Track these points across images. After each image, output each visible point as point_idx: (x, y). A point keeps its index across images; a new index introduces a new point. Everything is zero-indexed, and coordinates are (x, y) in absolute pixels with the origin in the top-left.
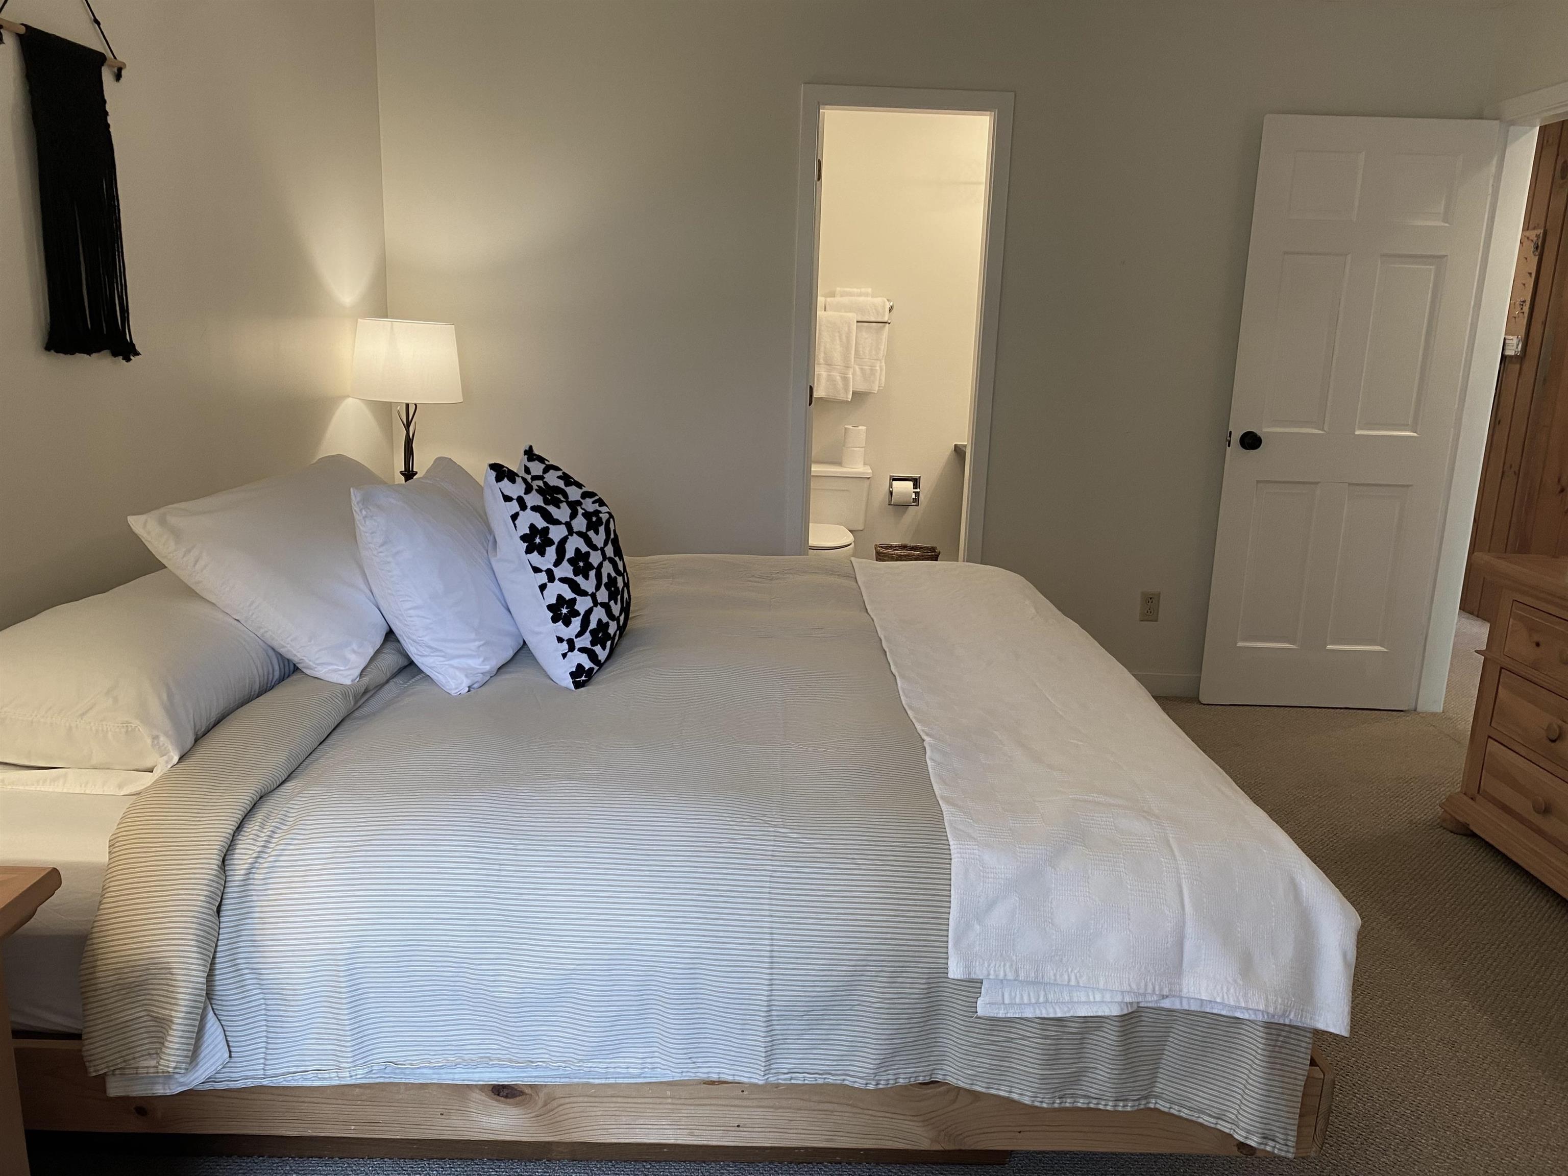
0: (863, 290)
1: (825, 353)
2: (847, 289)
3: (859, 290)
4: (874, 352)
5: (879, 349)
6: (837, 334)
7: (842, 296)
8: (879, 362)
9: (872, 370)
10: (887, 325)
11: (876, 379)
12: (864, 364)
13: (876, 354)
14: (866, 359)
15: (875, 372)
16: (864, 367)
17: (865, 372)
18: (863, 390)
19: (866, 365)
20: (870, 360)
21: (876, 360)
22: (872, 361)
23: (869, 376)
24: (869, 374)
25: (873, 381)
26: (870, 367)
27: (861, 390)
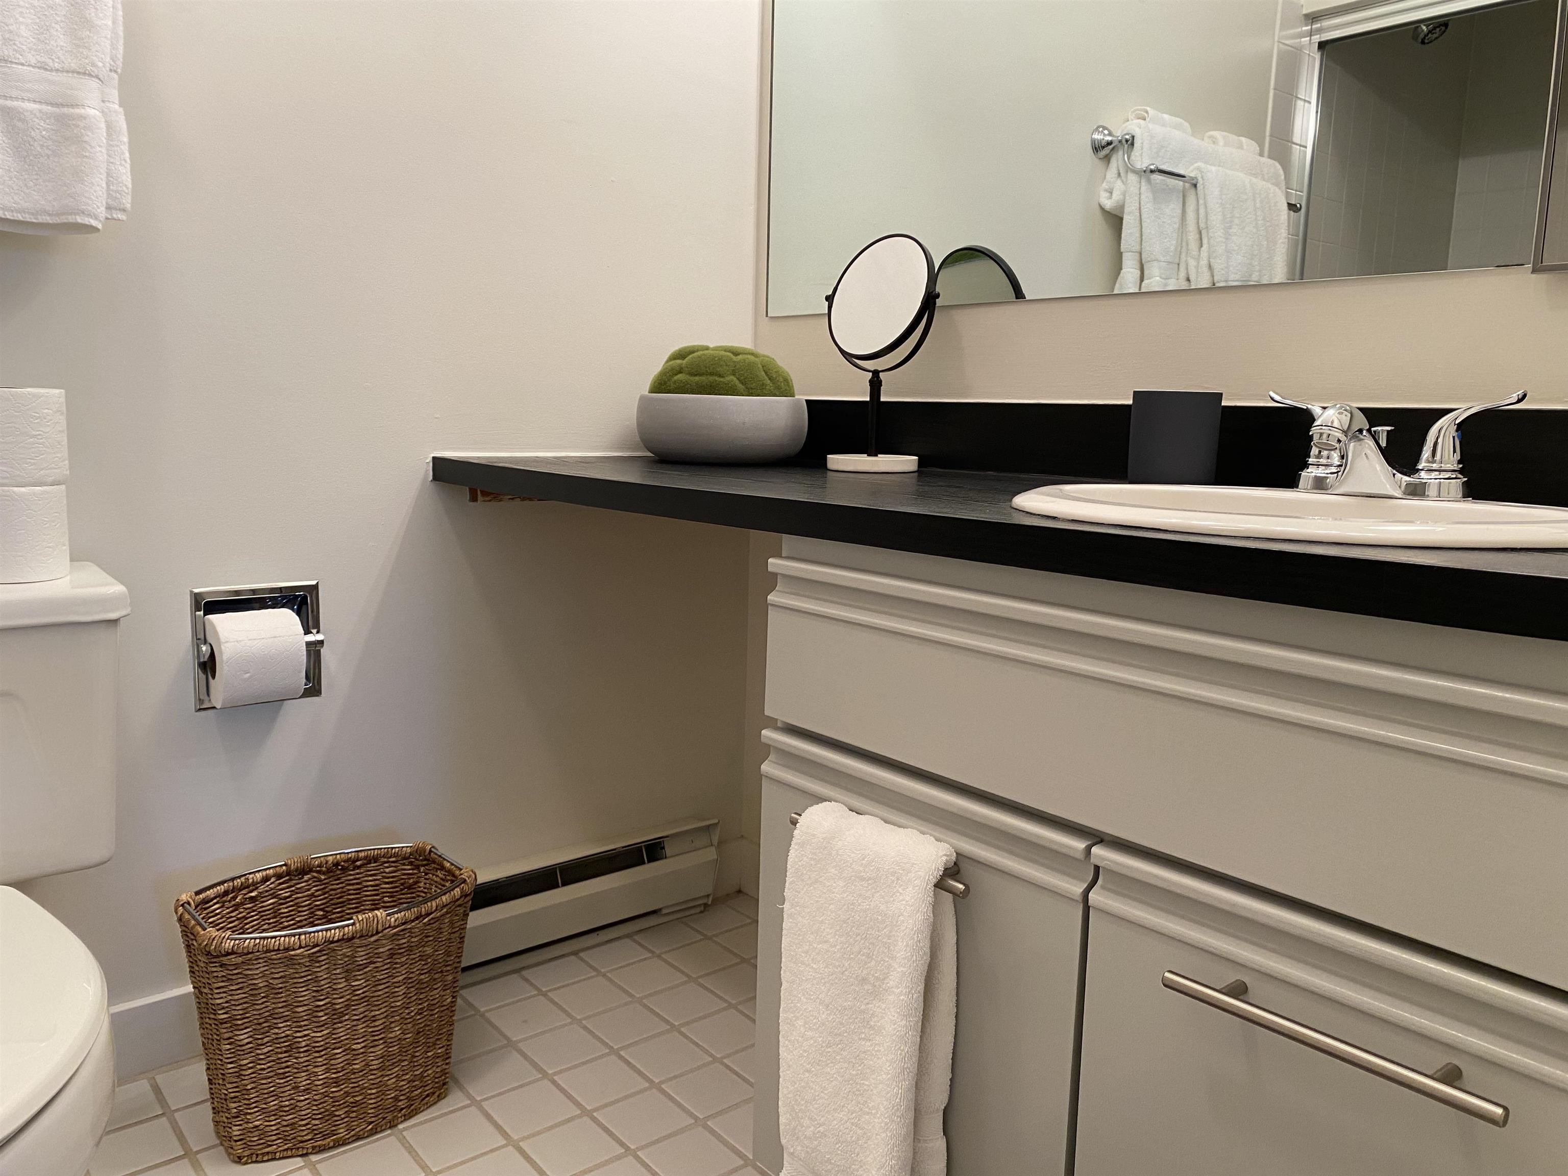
4: (61, 39)
5: (91, 26)
9: (62, 121)
11: (88, 148)
12: (14, 93)
13: (78, 46)
14: (20, 67)
15: (81, 116)
16: (16, 103)
17: (19, 124)
18: (19, 215)
19: (26, 95)
20: (46, 69)
21: (78, 73)
22: (53, 76)
23: (50, 143)
24: (44, 133)
25: (79, 160)
26: (52, 104)
27: (6, 213)
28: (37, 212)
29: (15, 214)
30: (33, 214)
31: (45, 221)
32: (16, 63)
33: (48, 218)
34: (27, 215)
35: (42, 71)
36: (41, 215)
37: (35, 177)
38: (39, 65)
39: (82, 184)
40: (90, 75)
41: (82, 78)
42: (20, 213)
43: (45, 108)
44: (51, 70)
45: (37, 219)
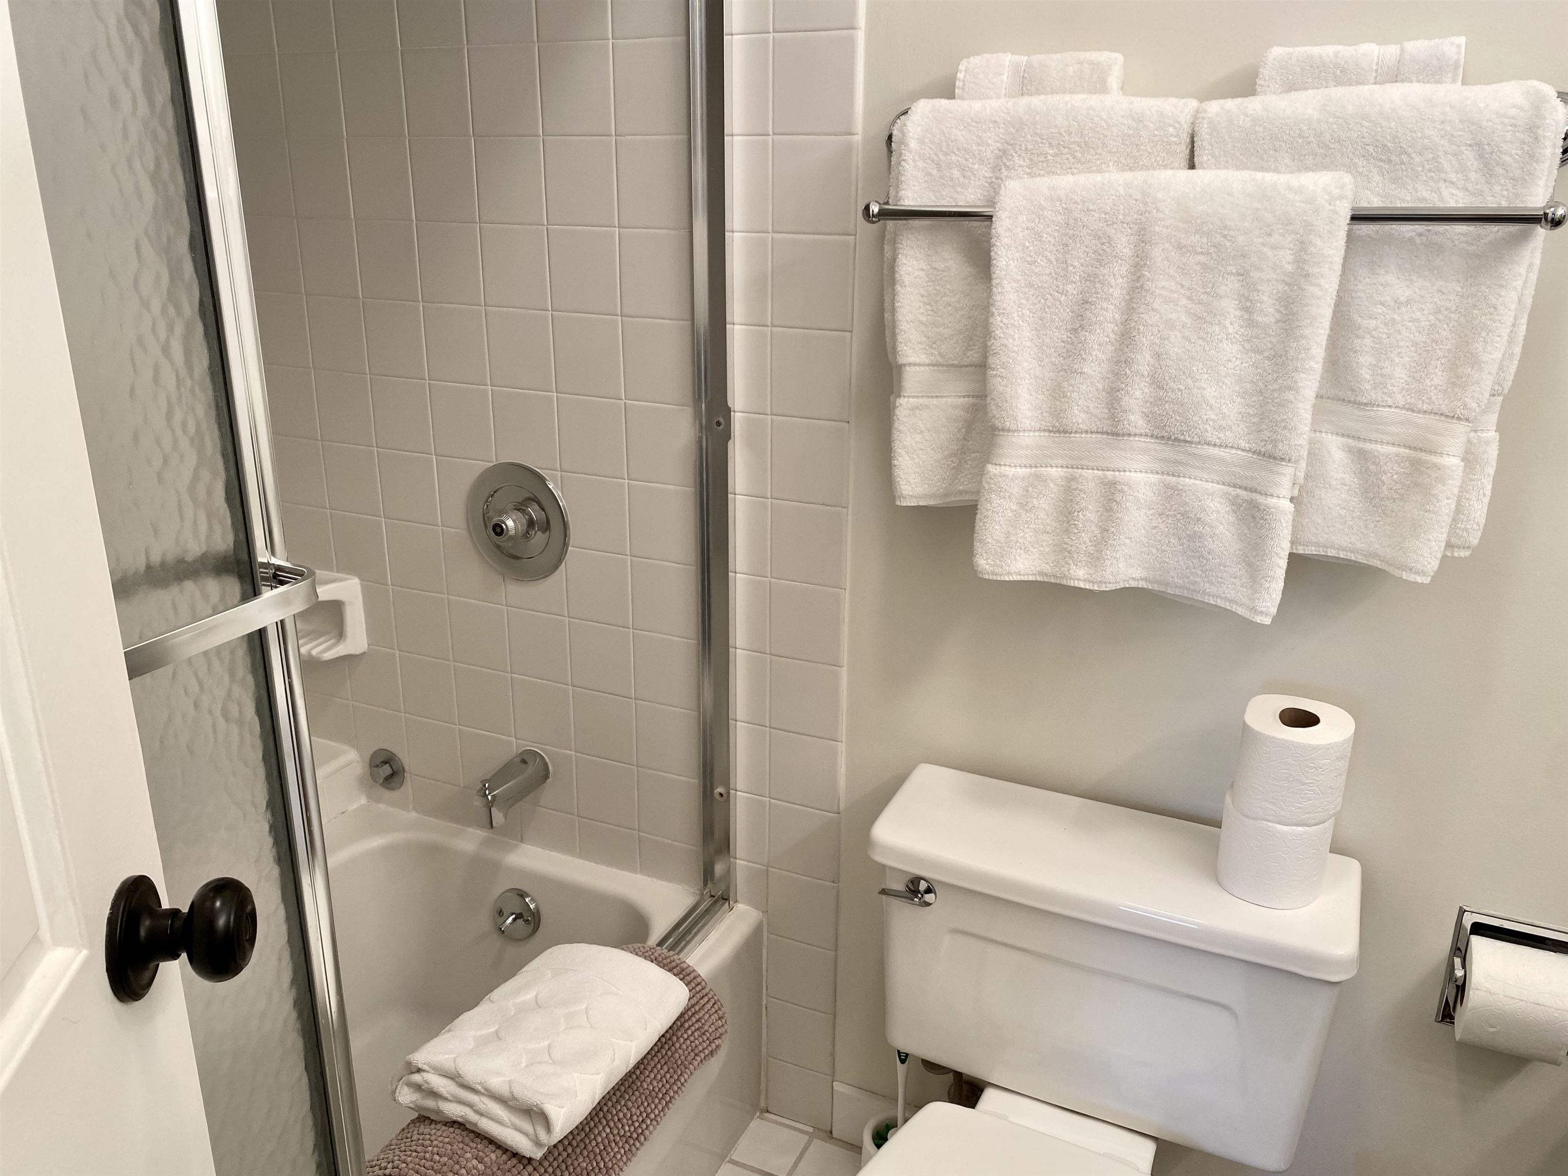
0: (1418, 47)
1: (1157, 383)
2: (1329, 51)
3: (1391, 51)
4: (1438, 378)
5: (1475, 361)
6: (1230, 286)
7: (1291, 87)
8: (1461, 428)
9: (1417, 466)
10: (1541, 232)
11: (1435, 501)
12: (1374, 436)
13: (1454, 384)
14: (1387, 409)
15: (1436, 466)
16: (1373, 446)
17: (1372, 467)
18: (1352, 555)
19: (1385, 438)
20: (1413, 411)
21: (1447, 416)
22: (1421, 419)
23: (1399, 486)
24: (1395, 476)
25: (1422, 512)
26: (1410, 448)
27: (1341, 552)
28: (1370, 554)
29: (1349, 554)
30: (1364, 555)
31: (1375, 565)
32: (1383, 406)
33: (1379, 562)
34: (1360, 557)
35: (1410, 413)
36: (1373, 558)
37: (1378, 519)
38: (1407, 406)
39: (1418, 540)
40: (1459, 419)
41: (1449, 422)
42: (1354, 553)
43: (1402, 450)
44: (1419, 412)
45: (1368, 561)
